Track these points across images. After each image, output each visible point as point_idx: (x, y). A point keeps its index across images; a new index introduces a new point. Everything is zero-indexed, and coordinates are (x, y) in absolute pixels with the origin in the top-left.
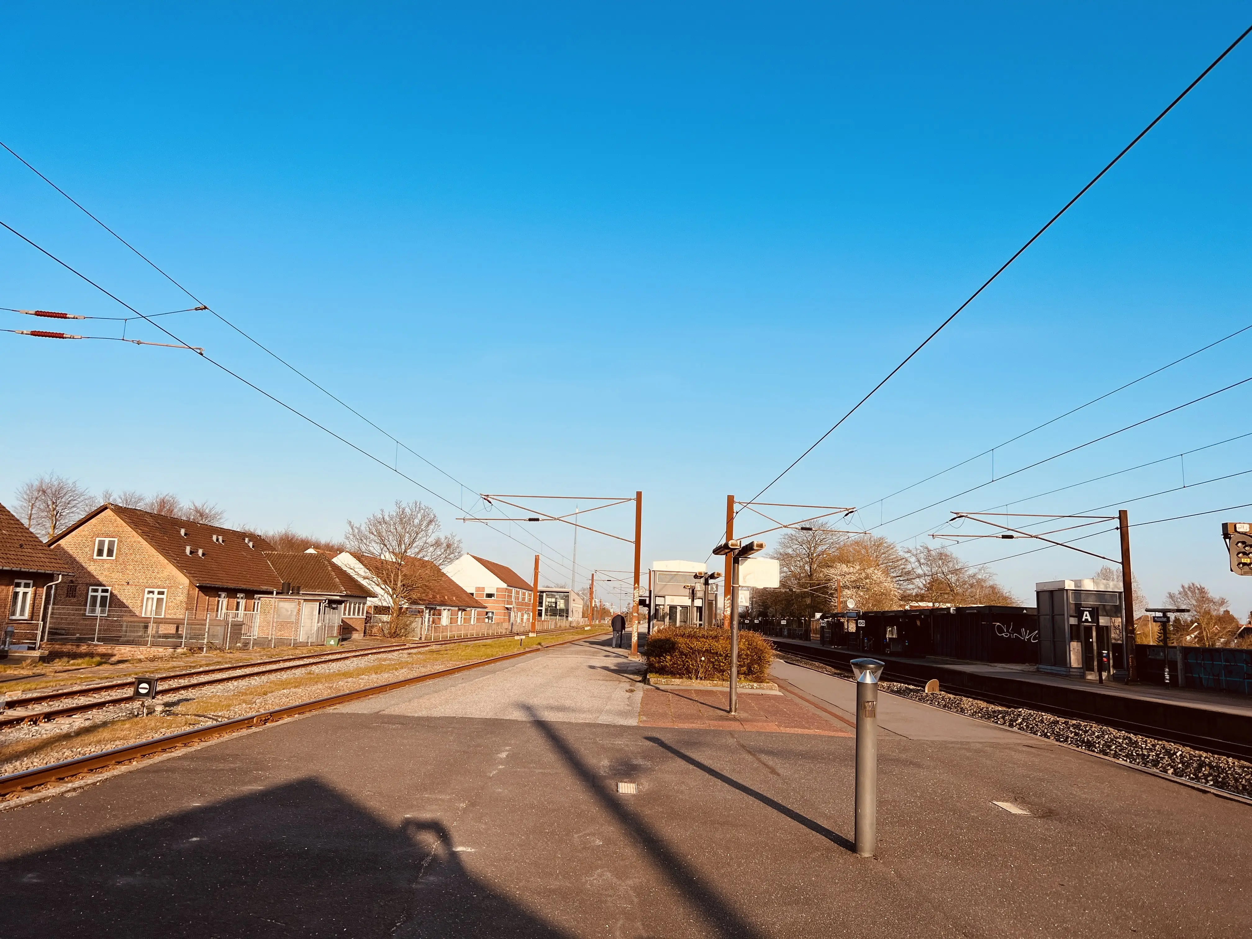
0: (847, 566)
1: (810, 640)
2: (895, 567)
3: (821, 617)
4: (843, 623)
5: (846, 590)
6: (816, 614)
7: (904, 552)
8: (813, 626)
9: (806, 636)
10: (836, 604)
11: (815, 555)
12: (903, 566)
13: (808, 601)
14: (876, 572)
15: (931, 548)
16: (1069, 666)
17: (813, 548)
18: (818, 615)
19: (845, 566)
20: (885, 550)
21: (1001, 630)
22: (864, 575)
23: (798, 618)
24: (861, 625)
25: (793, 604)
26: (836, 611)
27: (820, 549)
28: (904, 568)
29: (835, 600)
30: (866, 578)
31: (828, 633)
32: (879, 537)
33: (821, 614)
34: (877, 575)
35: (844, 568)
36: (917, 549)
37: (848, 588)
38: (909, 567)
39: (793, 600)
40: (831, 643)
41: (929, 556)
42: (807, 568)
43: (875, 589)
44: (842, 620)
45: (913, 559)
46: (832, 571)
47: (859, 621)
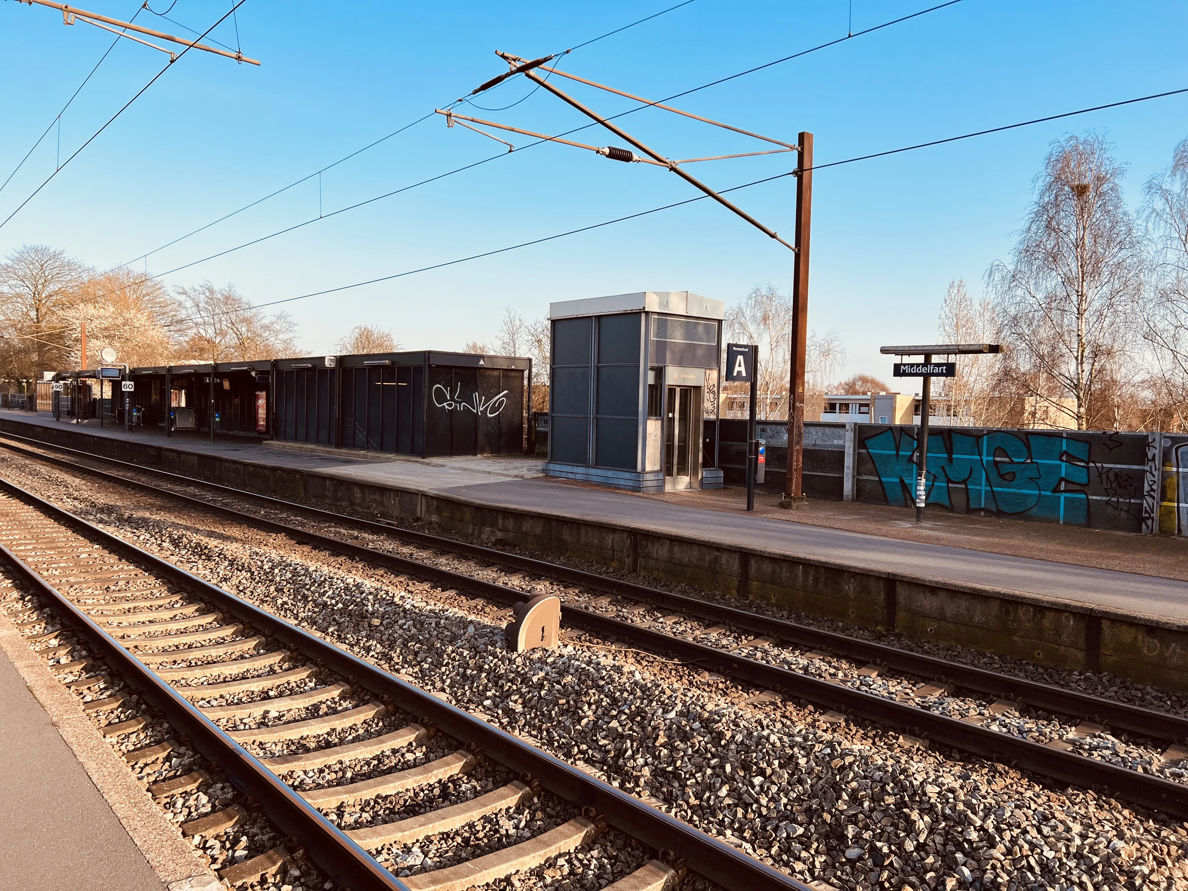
0: (95, 307)
1: (36, 411)
2: (163, 314)
3: (53, 377)
4: (89, 388)
5: (94, 341)
6: (45, 373)
7: (177, 292)
8: (41, 389)
9: (30, 404)
10: (78, 360)
11: (44, 295)
12: (174, 313)
13: (35, 357)
14: (139, 316)
15: (216, 288)
16: (639, 468)
17: (40, 287)
18: (49, 375)
19: (92, 307)
20: (150, 290)
21: (441, 398)
22: (120, 321)
23: (18, 380)
24: (128, 390)
25: (12, 361)
26: (77, 369)
27: (52, 288)
28: (175, 315)
29: (76, 354)
30: (124, 325)
31: (65, 402)
32: (140, 272)
33: (53, 374)
34: (141, 319)
35: (91, 310)
36: (195, 290)
37: (97, 338)
38: (183, 314)
39: (11, 356)
40: (71, 414)
41: (211, 300)
42: (33, 314)
43: (138, 339)
44: (89, 381)
45: (189, 304)
46: (71, 313)
47: (123, 383)
